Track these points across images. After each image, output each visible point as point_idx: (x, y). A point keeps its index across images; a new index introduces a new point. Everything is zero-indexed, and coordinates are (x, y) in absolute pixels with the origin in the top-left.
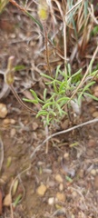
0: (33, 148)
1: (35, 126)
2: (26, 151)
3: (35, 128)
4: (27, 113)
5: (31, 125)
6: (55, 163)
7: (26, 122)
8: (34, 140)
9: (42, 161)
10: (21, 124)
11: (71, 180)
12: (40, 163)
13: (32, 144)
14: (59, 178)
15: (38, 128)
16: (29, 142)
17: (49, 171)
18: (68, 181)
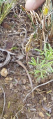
0: (24, 95)
1: (25, 81)
2: (20, 98)
3: (24, 83)
4: (19, 74)
5: (22, 81)
6: (38, 104)
7: (19, 79)
8: (24, 90)
9: (30, 103)
10: (16, 80)
11: (49, 115)
12: (28, 105)
13: (23, 93)
14: (41, 114)
15: (26, 83)
16: (21, 92)
17: (35, 109)
18: (47, 116)
